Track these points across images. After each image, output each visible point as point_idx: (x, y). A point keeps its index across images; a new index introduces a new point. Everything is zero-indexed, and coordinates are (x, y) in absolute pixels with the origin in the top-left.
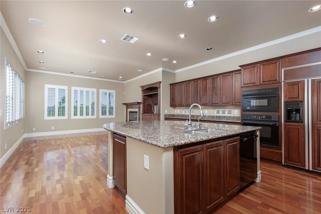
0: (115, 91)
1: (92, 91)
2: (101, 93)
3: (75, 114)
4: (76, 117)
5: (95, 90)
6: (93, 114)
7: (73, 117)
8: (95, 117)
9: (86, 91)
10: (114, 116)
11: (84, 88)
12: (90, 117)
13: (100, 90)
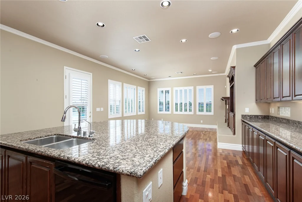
0: (213, 86)
1: (189, 89)
2: (198, 90)
3: (177, 110)
4: (177, 113)
5: (192, 88)
6: (190, 110)
7: (175, 112)
8: (192, 113)
9: (185, 90)
10: (212, 113)
11: (183, 87)
12: (188, 113)
13: (197, 87)
